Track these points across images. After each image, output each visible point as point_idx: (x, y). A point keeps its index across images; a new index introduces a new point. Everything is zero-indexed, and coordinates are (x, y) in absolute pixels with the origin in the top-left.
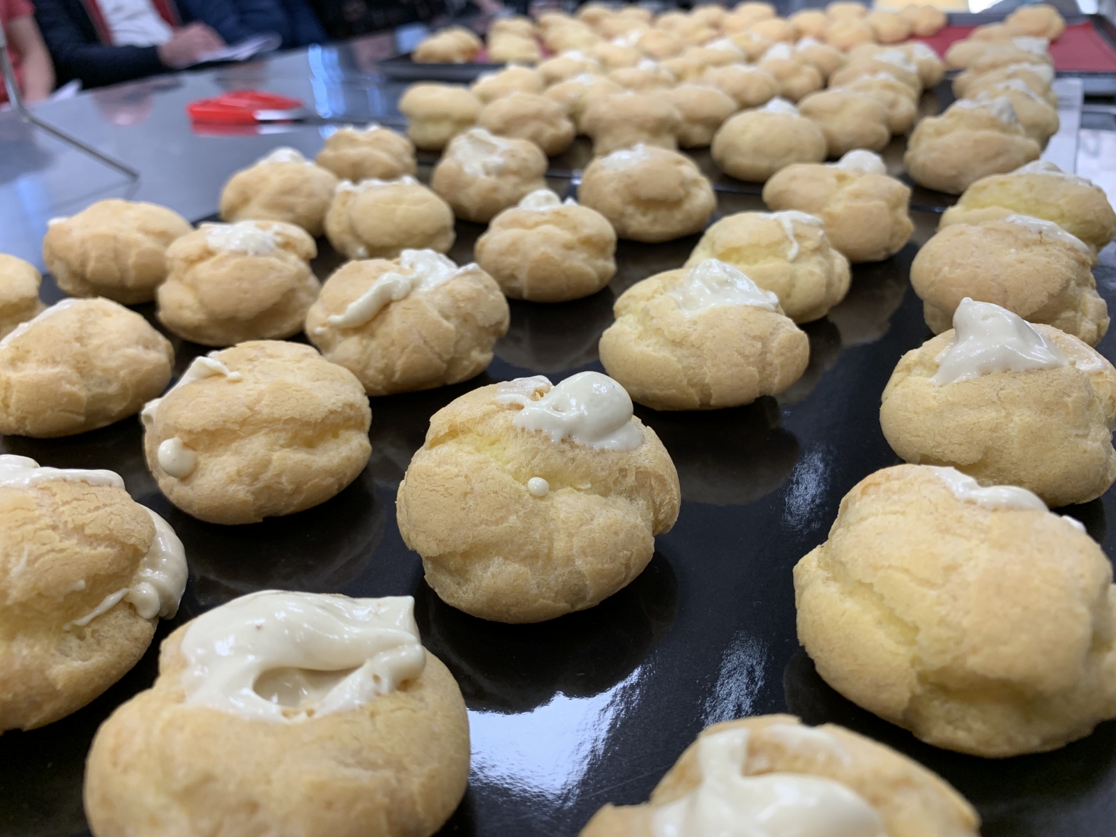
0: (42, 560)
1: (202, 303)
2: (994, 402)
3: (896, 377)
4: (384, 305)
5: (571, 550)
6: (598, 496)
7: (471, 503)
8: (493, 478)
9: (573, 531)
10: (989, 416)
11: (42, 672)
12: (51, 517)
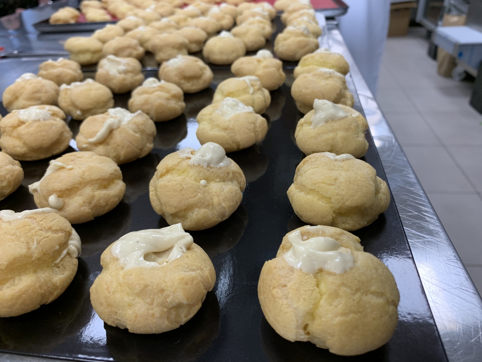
0: (42, 241)
1: (25, 144)
2: (331, 131)
3: (298, 128)
4: (111, 132)
5: (220, 201)
6: (222, 182)
7: (184, 192)
8: (189, 183)
9: (219, 195)
10: (331, 135)
11: (51, 281)
12: (38, 226)
